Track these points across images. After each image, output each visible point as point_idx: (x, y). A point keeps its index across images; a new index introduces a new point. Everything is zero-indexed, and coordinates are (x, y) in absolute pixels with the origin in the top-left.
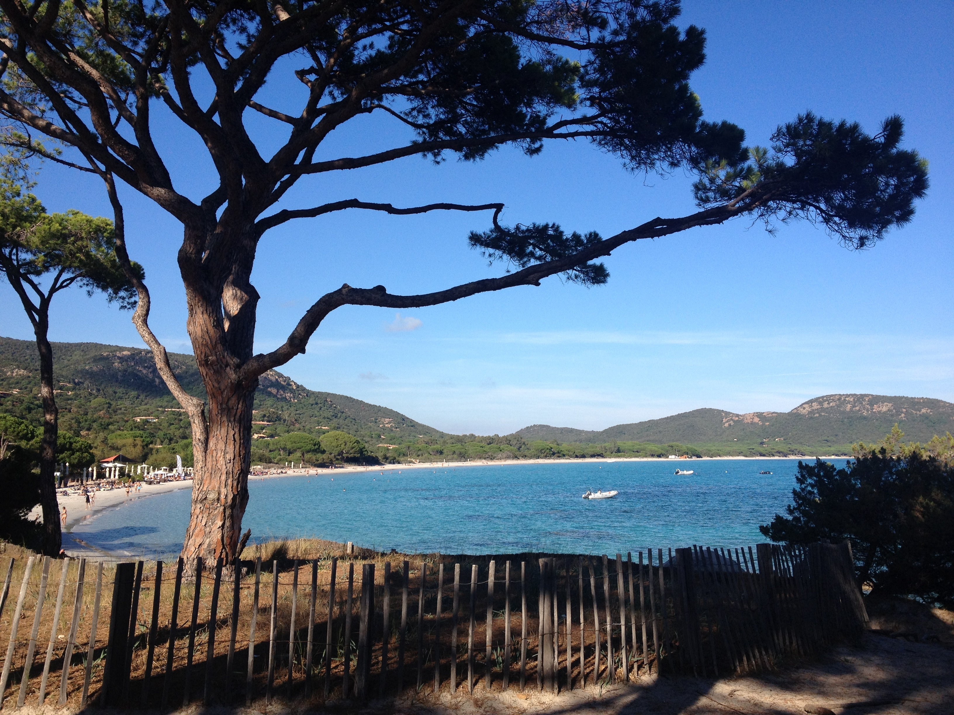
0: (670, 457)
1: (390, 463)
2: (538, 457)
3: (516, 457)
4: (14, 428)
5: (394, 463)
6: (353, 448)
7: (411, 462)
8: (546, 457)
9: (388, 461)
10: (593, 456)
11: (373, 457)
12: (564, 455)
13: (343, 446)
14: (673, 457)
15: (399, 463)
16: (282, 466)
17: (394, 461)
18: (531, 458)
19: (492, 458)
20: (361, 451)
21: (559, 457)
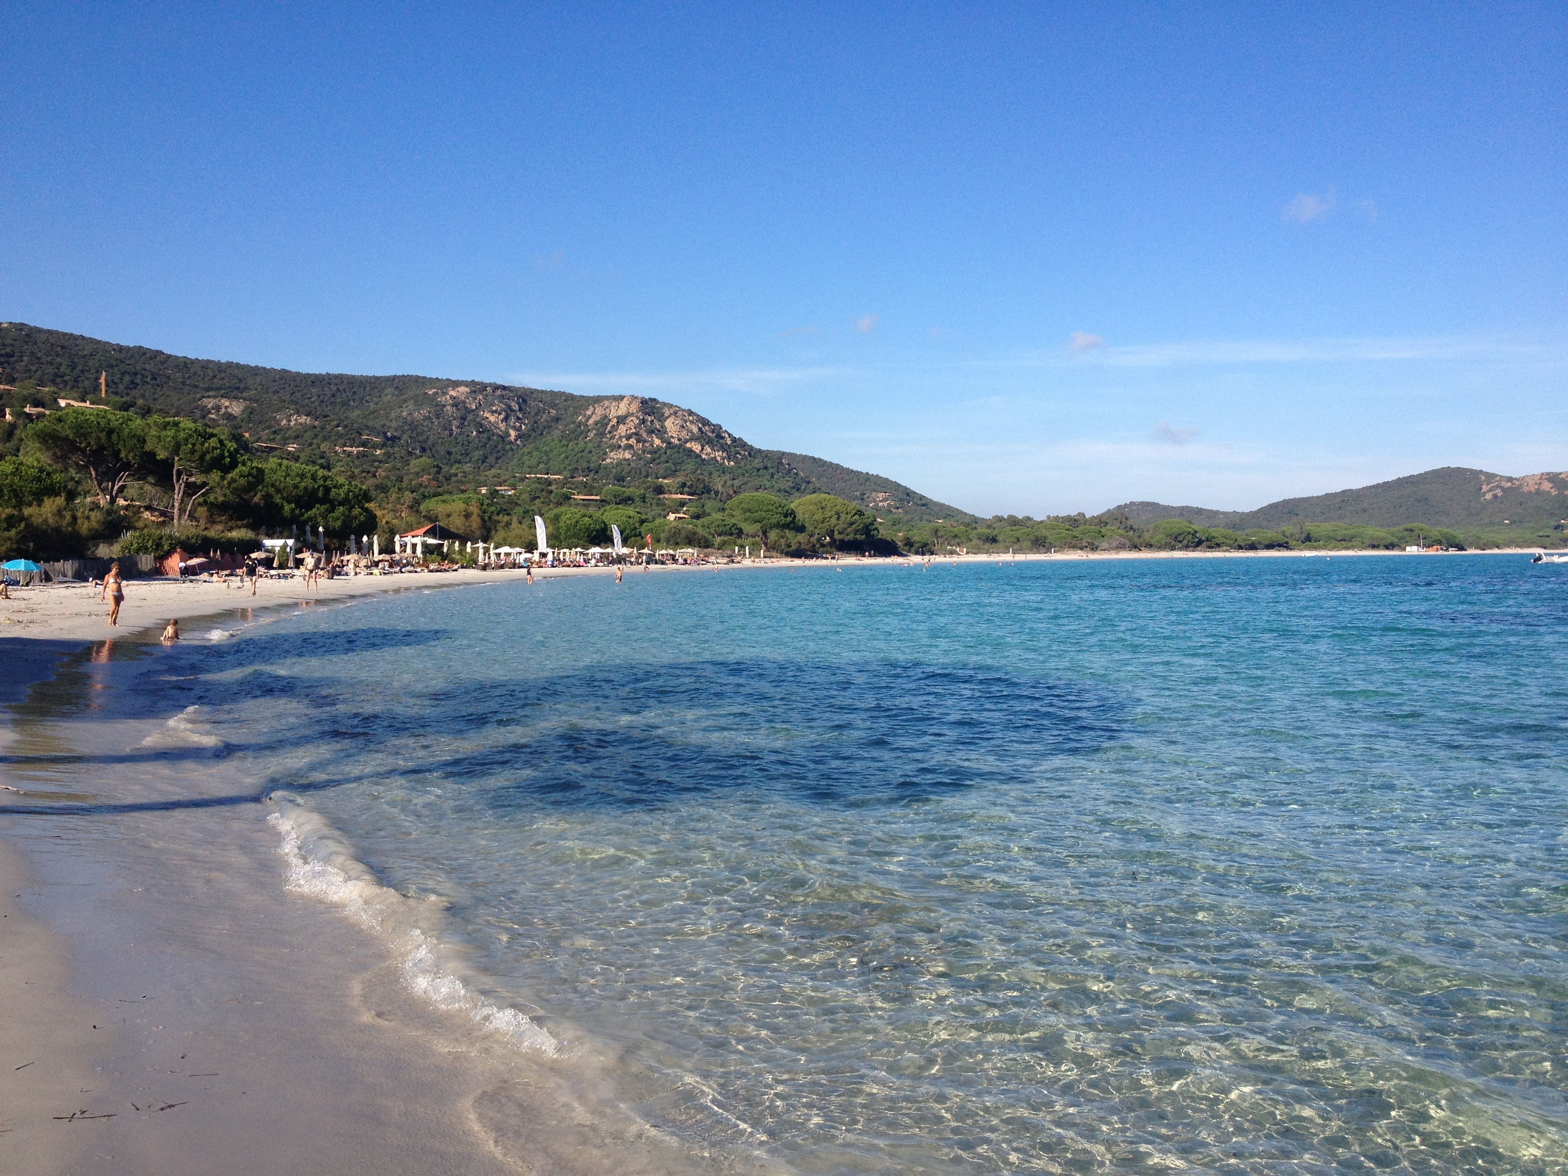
0: (1408, 548)
1: (917, 553)
2: (1173, 549)
3: (1135, 547)
4: (194, 445)
5: (923, 554)
6: (852, 524)
7: (952, 553)
8: (1186, 547)
9: (913, 549)
10: (1270, 547)
11: (887, 542)
12: (1218, 545)
13: (834, 520)
14: (1415, 548)
15: (932, 553)
16: (729, 552)
17: (924, 549)
18: (1161, 548)
19: (1094, 548)
20: (868, 529)
21: (1210, 547)
